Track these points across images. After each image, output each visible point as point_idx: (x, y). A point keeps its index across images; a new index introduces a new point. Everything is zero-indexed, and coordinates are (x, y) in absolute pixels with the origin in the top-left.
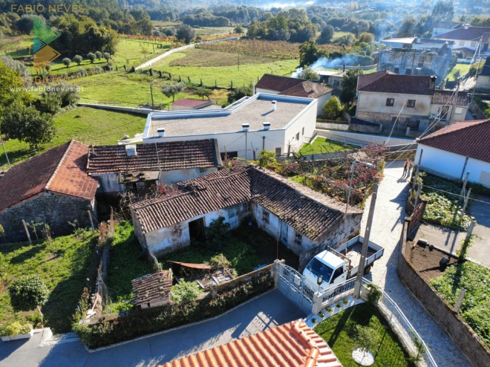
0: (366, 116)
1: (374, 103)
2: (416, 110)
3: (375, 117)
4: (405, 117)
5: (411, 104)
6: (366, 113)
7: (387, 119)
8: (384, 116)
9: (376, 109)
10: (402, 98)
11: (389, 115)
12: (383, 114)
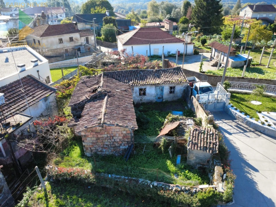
0: (50, 53)
1: (52, 44)
2: (75, 42)
3: (56, 52)
4: (71, 48)
5: (71, 39)
6: (50, 51)
7: (62, 51)
8: (60, 50)
9: (54, 47)
10: (66, 37)
11: (62, 48)
12: (59, 49)
